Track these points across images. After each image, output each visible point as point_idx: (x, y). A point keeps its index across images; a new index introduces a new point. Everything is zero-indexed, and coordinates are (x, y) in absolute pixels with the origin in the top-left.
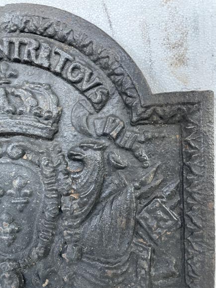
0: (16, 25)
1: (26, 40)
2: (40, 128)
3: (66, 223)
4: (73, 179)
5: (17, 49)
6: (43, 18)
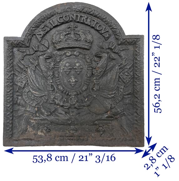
0: (79, 10)
1: (83, 15)
2: (87, 46)
3: (95, 78)
4: (97, 63)
5: (79, 18)
6: (90, 9)
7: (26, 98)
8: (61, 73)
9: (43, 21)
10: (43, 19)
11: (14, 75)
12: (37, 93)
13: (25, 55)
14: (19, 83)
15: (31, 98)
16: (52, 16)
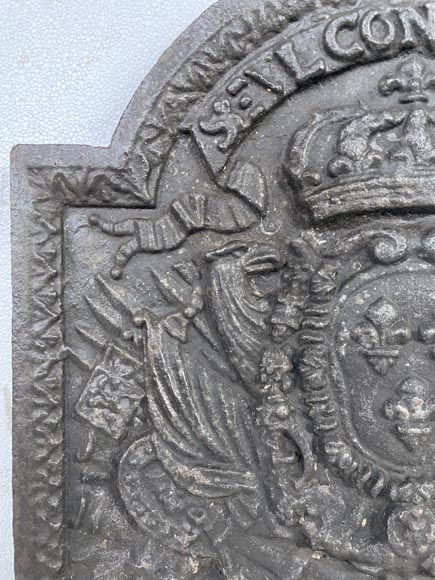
7: (133, 499)
8: (342, 361)
9: (236, 46)
10: (237, 37)
11: (72, 368)
12: (196, 473)
13: (129, 251)
14: (97, 411)
15: (162, 502)
16: (293, 19)
